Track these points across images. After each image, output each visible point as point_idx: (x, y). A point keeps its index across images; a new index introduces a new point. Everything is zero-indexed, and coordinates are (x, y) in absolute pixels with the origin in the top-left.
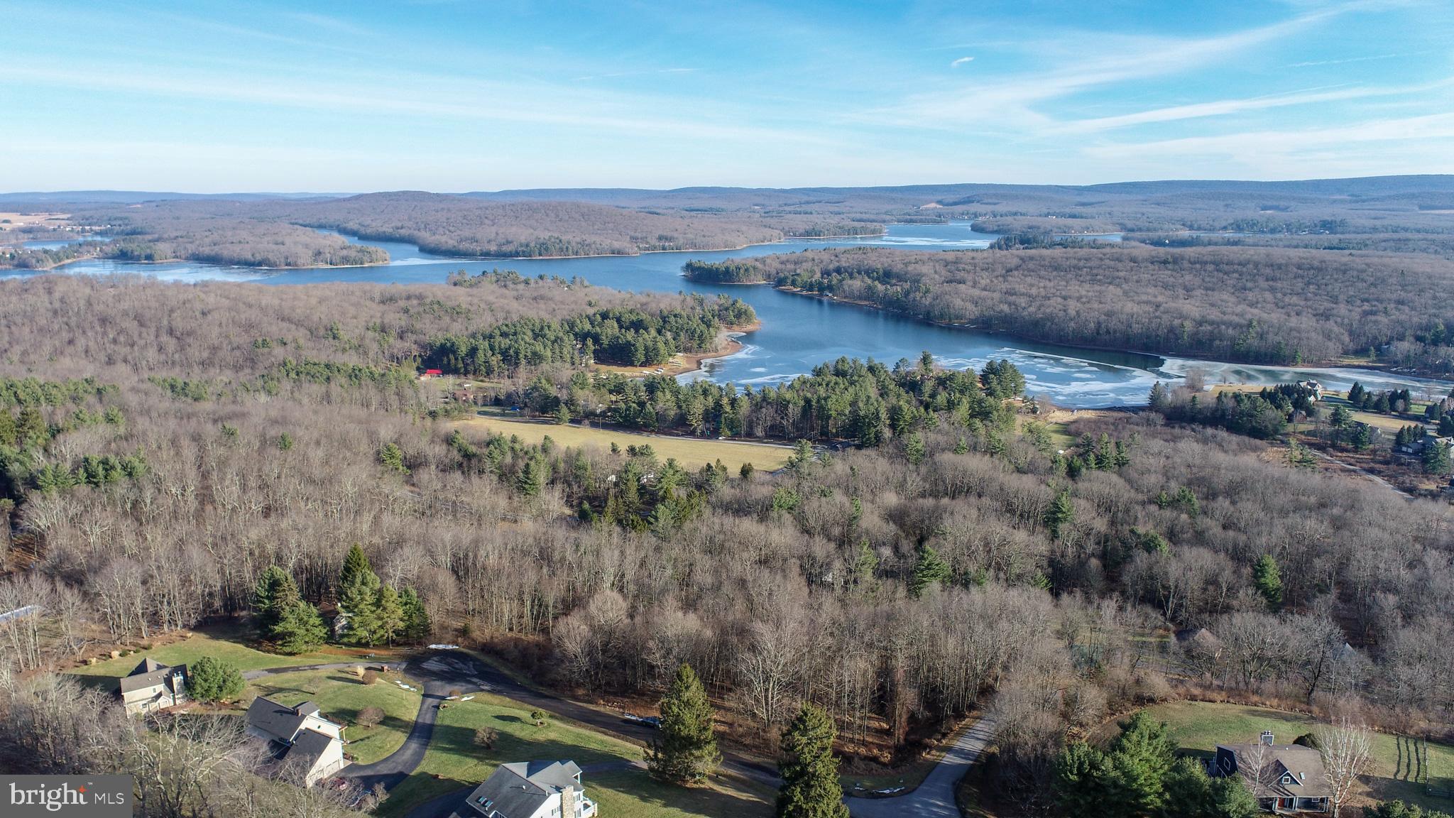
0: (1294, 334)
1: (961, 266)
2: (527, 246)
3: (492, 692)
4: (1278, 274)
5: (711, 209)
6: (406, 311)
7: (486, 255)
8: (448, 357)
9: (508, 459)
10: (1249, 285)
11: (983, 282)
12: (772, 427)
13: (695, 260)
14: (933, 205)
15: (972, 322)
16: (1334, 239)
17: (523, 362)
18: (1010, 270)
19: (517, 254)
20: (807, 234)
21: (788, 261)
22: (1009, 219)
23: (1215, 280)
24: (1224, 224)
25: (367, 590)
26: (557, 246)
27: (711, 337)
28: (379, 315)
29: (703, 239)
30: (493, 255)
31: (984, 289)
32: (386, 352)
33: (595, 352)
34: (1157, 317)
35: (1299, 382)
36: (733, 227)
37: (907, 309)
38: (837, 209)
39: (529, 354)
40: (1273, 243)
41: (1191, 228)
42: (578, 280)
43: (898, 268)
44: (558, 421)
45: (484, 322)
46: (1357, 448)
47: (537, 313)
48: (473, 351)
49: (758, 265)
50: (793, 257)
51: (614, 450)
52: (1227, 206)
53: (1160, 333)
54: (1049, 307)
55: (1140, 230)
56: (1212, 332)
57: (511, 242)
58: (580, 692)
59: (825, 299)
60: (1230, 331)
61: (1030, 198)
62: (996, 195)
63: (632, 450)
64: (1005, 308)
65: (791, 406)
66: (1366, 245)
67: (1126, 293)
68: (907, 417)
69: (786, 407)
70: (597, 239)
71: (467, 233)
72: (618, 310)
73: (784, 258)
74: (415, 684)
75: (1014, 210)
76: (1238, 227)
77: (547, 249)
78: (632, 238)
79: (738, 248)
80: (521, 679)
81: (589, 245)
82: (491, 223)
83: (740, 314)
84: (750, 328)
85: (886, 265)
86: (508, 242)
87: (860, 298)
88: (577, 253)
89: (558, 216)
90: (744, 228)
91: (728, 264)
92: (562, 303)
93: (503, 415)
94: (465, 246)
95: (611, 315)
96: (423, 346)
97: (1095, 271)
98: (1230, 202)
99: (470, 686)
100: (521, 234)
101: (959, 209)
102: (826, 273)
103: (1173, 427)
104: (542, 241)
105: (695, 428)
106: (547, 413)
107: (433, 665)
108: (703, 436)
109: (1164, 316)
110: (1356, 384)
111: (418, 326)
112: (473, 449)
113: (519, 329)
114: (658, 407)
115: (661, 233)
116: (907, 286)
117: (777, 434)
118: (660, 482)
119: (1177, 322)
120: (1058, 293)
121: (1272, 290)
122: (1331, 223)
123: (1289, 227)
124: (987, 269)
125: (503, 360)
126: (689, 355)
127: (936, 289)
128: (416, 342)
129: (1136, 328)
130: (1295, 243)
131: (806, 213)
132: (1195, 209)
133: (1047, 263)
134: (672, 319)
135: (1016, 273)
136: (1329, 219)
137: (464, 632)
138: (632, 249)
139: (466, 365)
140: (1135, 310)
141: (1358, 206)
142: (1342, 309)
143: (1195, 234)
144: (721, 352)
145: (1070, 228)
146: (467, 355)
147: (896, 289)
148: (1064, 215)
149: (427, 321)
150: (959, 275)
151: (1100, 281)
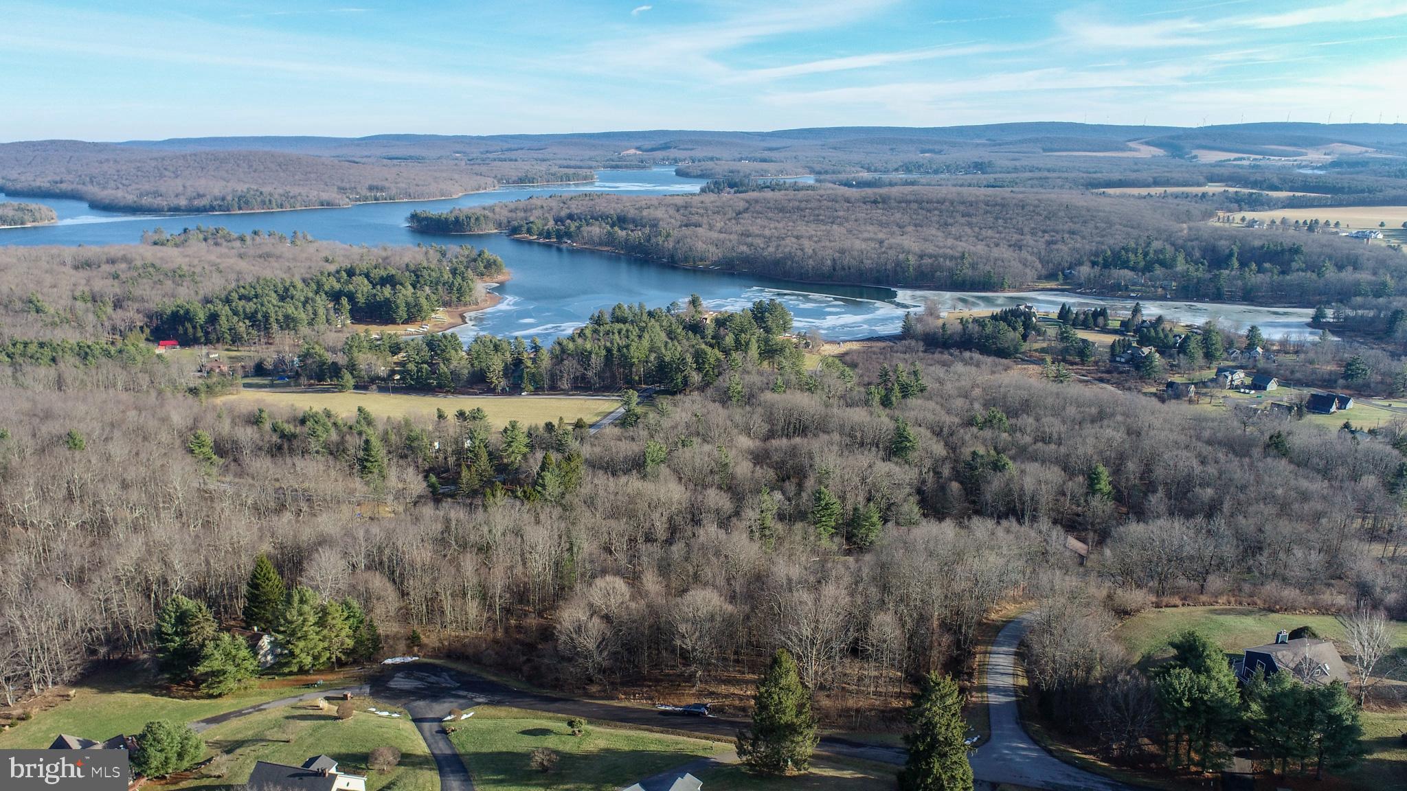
0: (1000, 263)
1: (694, 210)
2: (223, 199)
3: (491, 703)
4: (971, 210)
5: (411, 158)
6: (116, 277)
7: (176, 210)
8: (183, 326)
9: (334, 436)
10: (950, 221)
11: (719, 225)
12: (576, 378)
13: (419, 210)
14: (632, 151)
15: (715, 263)
16: (991, 177)
17: (275, 326)
18: (739, 213)
19: (212, 208)
20: (521, 181)
21: (516, 209)
22: (710, 164)
23: (920, 217)
24: (896, 166)
25: (306, 608)
26: (259, 199)
27: (471, 290)
28: (84, 282)
29: (418, 188)
30: (183, 211)
31: (720, 232)
32: (106, 324)
33: (351, 311)
34: (884, 253)
35: (1018, 306)
36: (444, 175)
37: (650, 254)
38: (540, 156)
39: (281, 318)
40: (943, 182)
41: (869, 170)
42: (300, 235)
43: (632, 213)
44: (341, 388)
45: (214, 285)
46: (1082, 360)
47: (274, 272)
48: (213, 318)
49: (490, 215)
50: (521, 205)
51: (441, 416)
52: (891, 149)
53: (889, 267)
54: (785, 247)
55: (826, 172)
56: (932, 265)
57: (204, 196)
58: (594, 689)
59: (564, 246)
60: (948, 262)
61: (722, 144)
62: (691, 141)
63: (461, 415)
64: (744, 248)
65: (593, 356)
66: (1016, 183)
67: (850, 231)
68: (712, 360)
69: (588, 357)
70: (304, 191)
71: (147, 187)
72: (364, 266)
73: (512, 206)
74: (393, 708)
75: (710, 155)
76: (907, 168)
77: (247, 203)
78: (340, 188)
79: (454, 197)
80: (515, 685)
81: (294, 197)
82: (173, 175)
83: (490, 266)
84: (500, 278)
85: (619, 211)
86: (200, 196)
87: (601, 244)
88: (282, 206)
89: (251, 166)
90: (456, 176)
91: (456, 213)
92: (294, 259)
93: (272, 386)
94: (146, 201)
95: (358, 272)
96: (150, 317)
97: (817, 212)
98: (894, 146)
99: (462, 701)
100: (213, 187)
101: (659, 154)
102: (558, 220)
103: (933, 353)
104: (239, 193)
105: (496, 385)
106: (324, 380)
107: (399, 682)
108: (504, 393)
109: (890, 252)
110: (1064, 305)
111: (137, 292)
112: (289, 428)
113: (259, 291)
114: (451, 367)
115: (370, 182)
116: (647, 231)
117: (582, 386)
118: (511, 446)
119: (901, 257)
120: (790, 233)
121: (970, 224)
122: (981, 164)
123: (948, 169)
124: (718, 213)
125: (252, 326)
126: (449, 309)
127: (675, 233)
128: (138, 311)
129: (868, 263)
130: (960, 182)
131: (511, 160)
132: (867, 153)
133: (771, 205)
134: (425, 273)
135: (746, 215)
136: (980, 161)
137: (413, 641)
138: (344, 201)
139: (207, 333)
140: (864, 247)
141: (996, 148)
142: (1029, 239)
143: (877, 175)
144: (482, 305)
145: (767, 171)
146: (206, 323)
147: (637, 235)
148: (755, 160)
149: (147, 287)
150: (695, 218)
151: (822, 221)
